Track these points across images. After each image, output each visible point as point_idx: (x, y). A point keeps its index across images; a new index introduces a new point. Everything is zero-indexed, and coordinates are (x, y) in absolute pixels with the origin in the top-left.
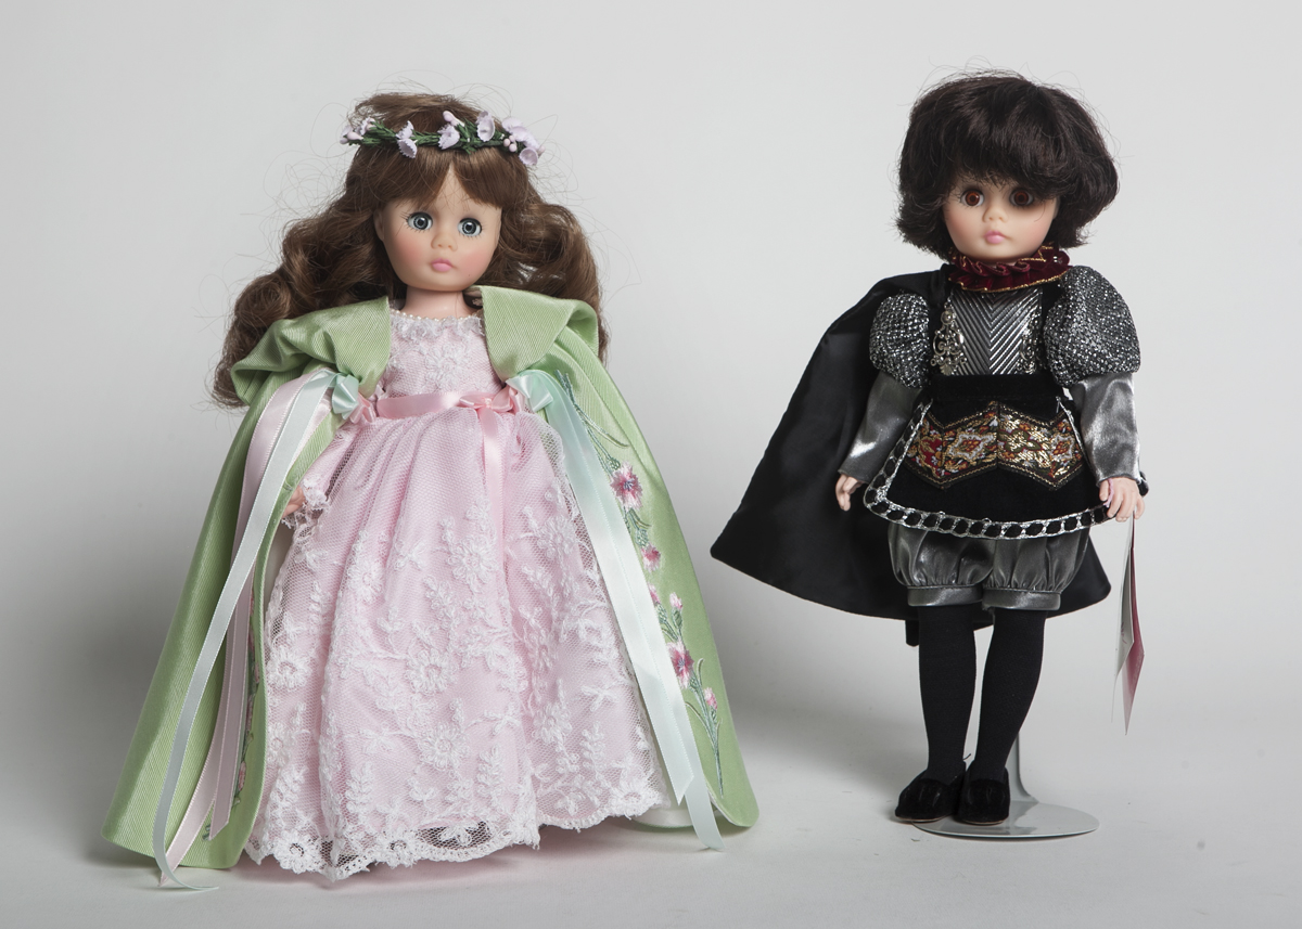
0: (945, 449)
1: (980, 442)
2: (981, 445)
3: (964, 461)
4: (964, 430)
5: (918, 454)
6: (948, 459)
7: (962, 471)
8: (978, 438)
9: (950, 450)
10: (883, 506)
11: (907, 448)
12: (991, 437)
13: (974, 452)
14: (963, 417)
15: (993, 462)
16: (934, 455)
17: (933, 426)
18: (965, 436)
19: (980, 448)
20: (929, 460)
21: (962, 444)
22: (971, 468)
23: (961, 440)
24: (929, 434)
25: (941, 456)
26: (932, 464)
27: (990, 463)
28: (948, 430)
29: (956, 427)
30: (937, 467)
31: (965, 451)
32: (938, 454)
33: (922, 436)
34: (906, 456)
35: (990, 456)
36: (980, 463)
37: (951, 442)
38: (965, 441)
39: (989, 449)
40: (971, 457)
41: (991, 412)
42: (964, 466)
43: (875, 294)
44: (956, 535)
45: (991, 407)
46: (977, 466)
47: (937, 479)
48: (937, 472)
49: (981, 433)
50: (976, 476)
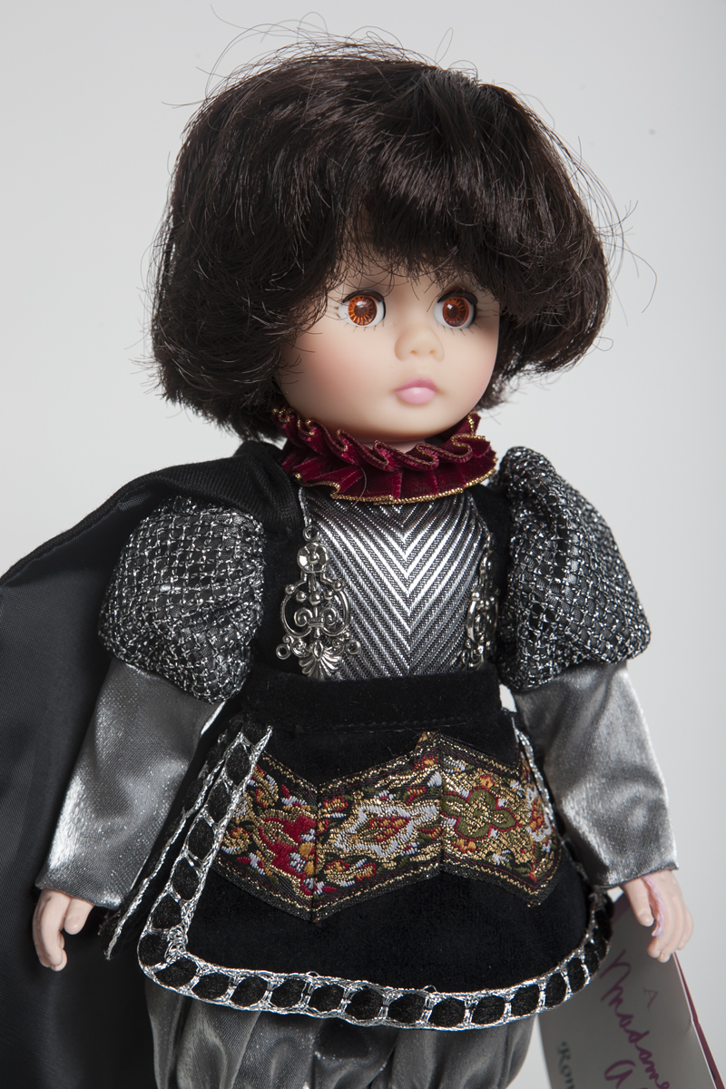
0: (323, 837)
1: (407, 820)
2: (409, 827)
3: (370, 861)
4: (368, 796)
5: (253, 848)
6: (333, 858)
7: (361, 883)
8: (403, 812)
9: (337, 841)
10: (182, 971)
11: (220, 832)
12: (429, 811)
13: (393, 843)
14: (366, 768)
15: (433, 860)
16: (296, 850)
17: (286, 788)
18: (372, 808)
19: (409, 833)
20: (282, 859)
21: (368, 825)
22: (381, 872)
23: (363, 818)
24: (279, 805)
25: (314, 852)
26: (292, 871)
27: (425, 863)
28: (330, 797)
29: (348, 790)
30: (302, 875)
31: (377, 841)
32: (304, 847)
33: (257, 807)
34: (220, 852)
35: (429, 848)
36: (404, 863)
37: (338, 823)
38: (373, 818)
39: (427, 834)
40: (386, 853)
41: (426, 755)
42: (368, 871)
43: (124, 506)
44: (352, 1021)
45: (424, 744)
46: (399, 872)
47: (301, 901)
48: (303, 887)
49: (409, 801)
50: (396, 893)
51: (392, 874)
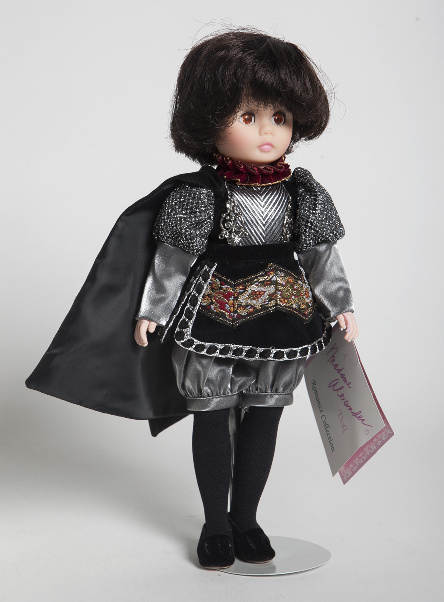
0: (236, 299)
1: (265, 292)
3: (252, 306)
4: (251, 285)
5: (212, 303)
6: (239, 305)
7: (249, 314)
8: (263, 290)
9: (241, 300)
10: (190, 343)
11: (200, 298)
12: (272, 289)
13: (260, 300)
14: (250, 275)
15: (273, 306)
16: (227, 303)
17: (223, 283)
18: (253, 289)
19: (266, 296)
20: (222, 305)
21: (251, 294)
22: (256, 310)
23: (250, 292)
24: (221, 288)
25: (233, 304)
26: (226, 310)
27: (270, 307)
28: (238, 285)
29: (244, 283)
30: (229, 311)
31: (254, 299)
32: (230, 302)
33: (213, 289)
34: (201, 305)
35: (272, 302)
36: (263, 307)
37: (241, 293)
38: (253, 292)
39: (272, 297)
40: (258, 303)
41: (271, 271)
43: (165, 188)
45: (270, 267)
46: (261, 310)
47: (229, 320)
48: (229, 316)
49: (265, 286)
50: (260, 318)
51: (259, 311)
